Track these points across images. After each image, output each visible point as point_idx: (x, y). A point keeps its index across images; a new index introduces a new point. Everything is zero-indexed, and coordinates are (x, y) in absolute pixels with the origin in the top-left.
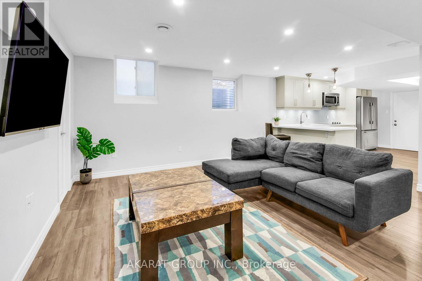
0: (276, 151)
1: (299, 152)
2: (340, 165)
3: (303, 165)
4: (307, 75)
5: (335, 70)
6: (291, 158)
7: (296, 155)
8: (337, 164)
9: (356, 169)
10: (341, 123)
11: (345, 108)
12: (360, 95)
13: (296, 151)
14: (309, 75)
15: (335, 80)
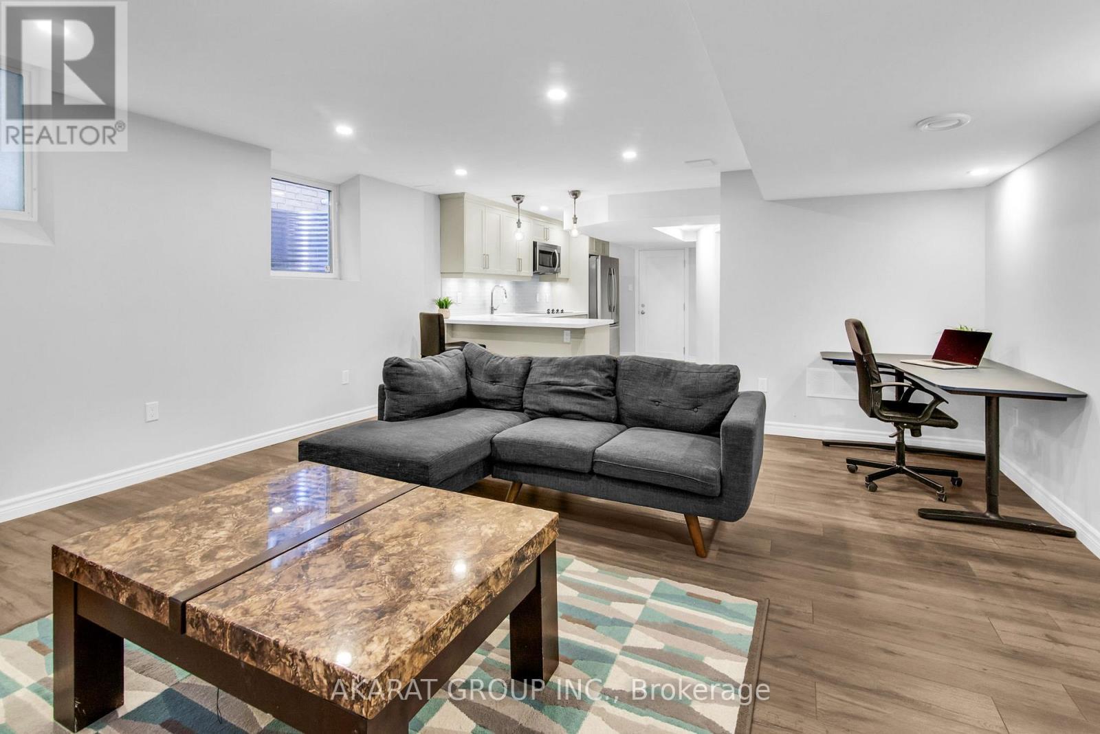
0: (501, 384)
1: (562, 380)
2: (655, 398)
3: (577, 408)
4: (514, 199)
5: (575, 194)
6: (546, 397)
7: (558, 387)
8: (650, 398)
9: (686, 401)
10: (565, 311)
11: (568, 279)
12: (593, 252)
13: (556, 379)
14: (518, 199)
15: (575, 216)
